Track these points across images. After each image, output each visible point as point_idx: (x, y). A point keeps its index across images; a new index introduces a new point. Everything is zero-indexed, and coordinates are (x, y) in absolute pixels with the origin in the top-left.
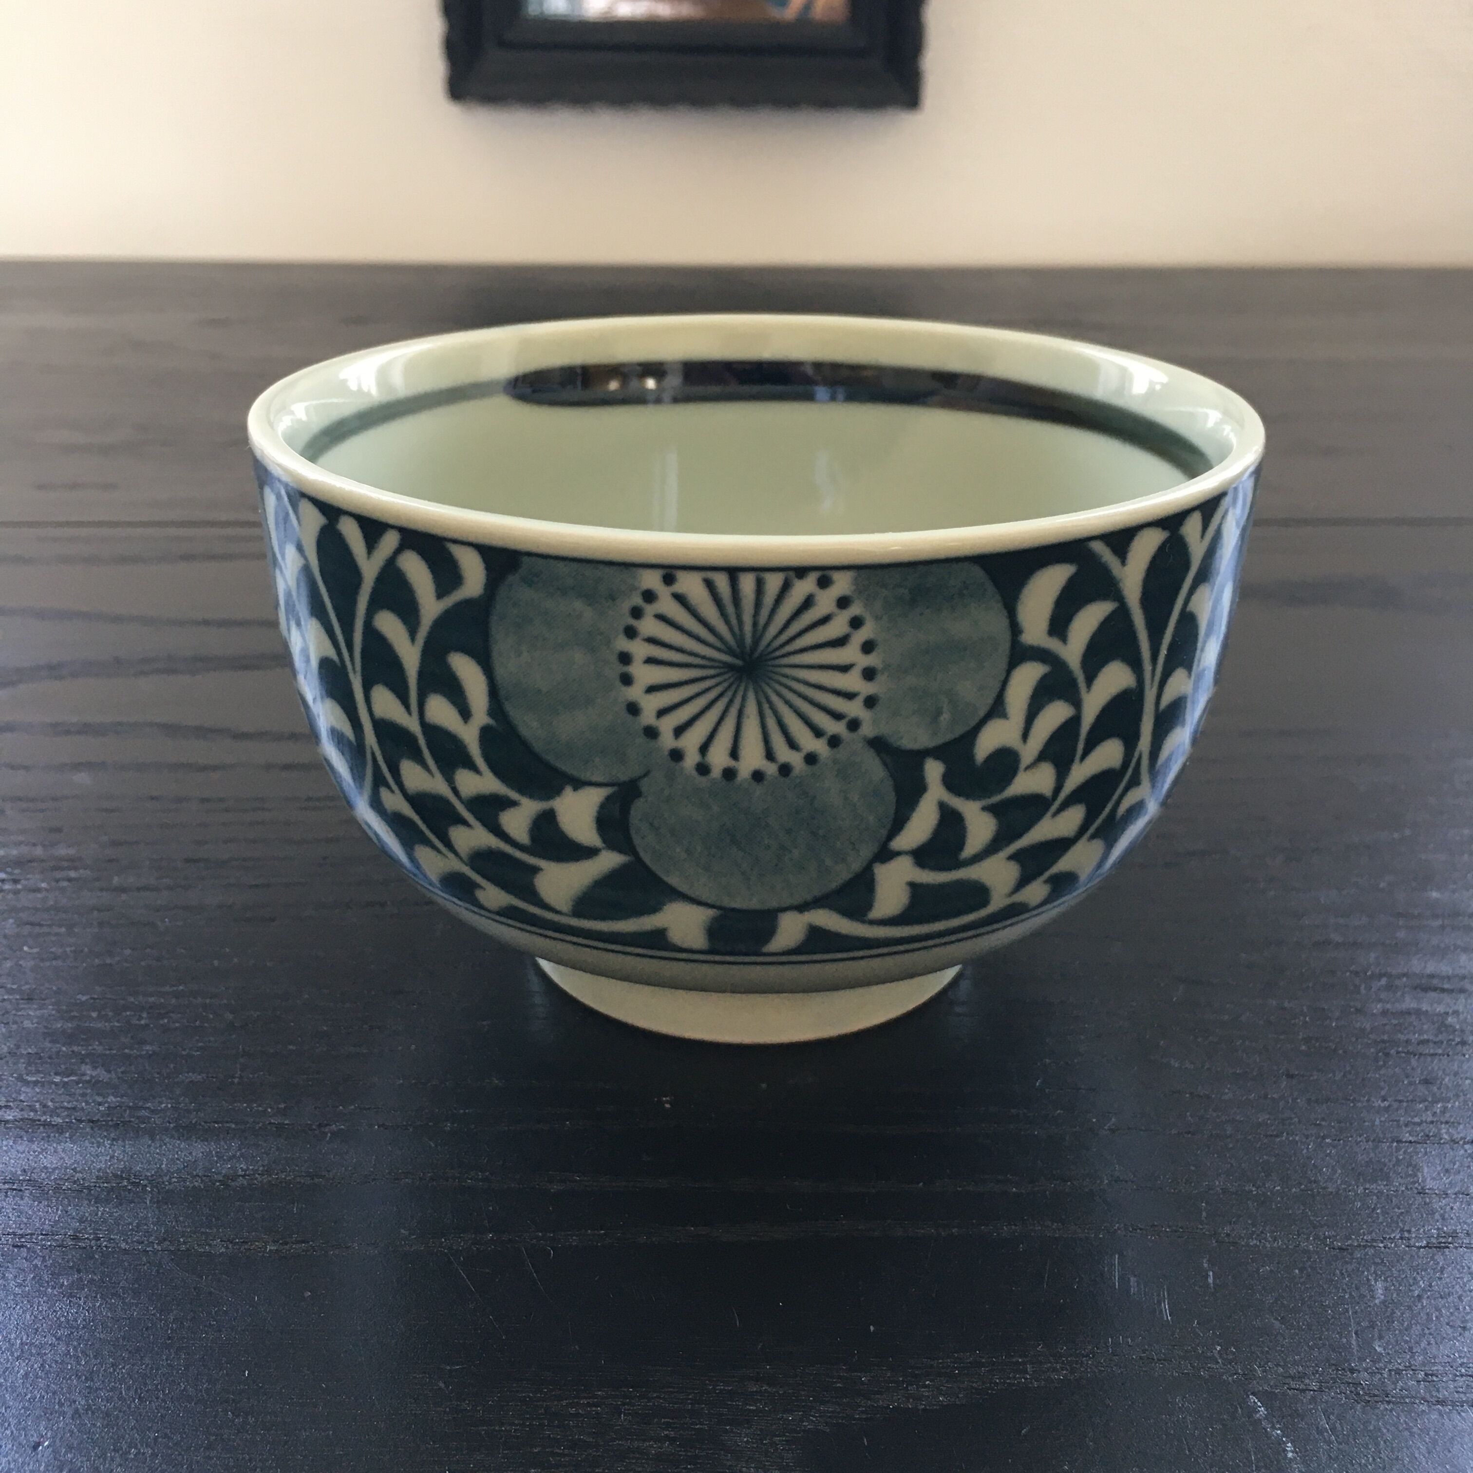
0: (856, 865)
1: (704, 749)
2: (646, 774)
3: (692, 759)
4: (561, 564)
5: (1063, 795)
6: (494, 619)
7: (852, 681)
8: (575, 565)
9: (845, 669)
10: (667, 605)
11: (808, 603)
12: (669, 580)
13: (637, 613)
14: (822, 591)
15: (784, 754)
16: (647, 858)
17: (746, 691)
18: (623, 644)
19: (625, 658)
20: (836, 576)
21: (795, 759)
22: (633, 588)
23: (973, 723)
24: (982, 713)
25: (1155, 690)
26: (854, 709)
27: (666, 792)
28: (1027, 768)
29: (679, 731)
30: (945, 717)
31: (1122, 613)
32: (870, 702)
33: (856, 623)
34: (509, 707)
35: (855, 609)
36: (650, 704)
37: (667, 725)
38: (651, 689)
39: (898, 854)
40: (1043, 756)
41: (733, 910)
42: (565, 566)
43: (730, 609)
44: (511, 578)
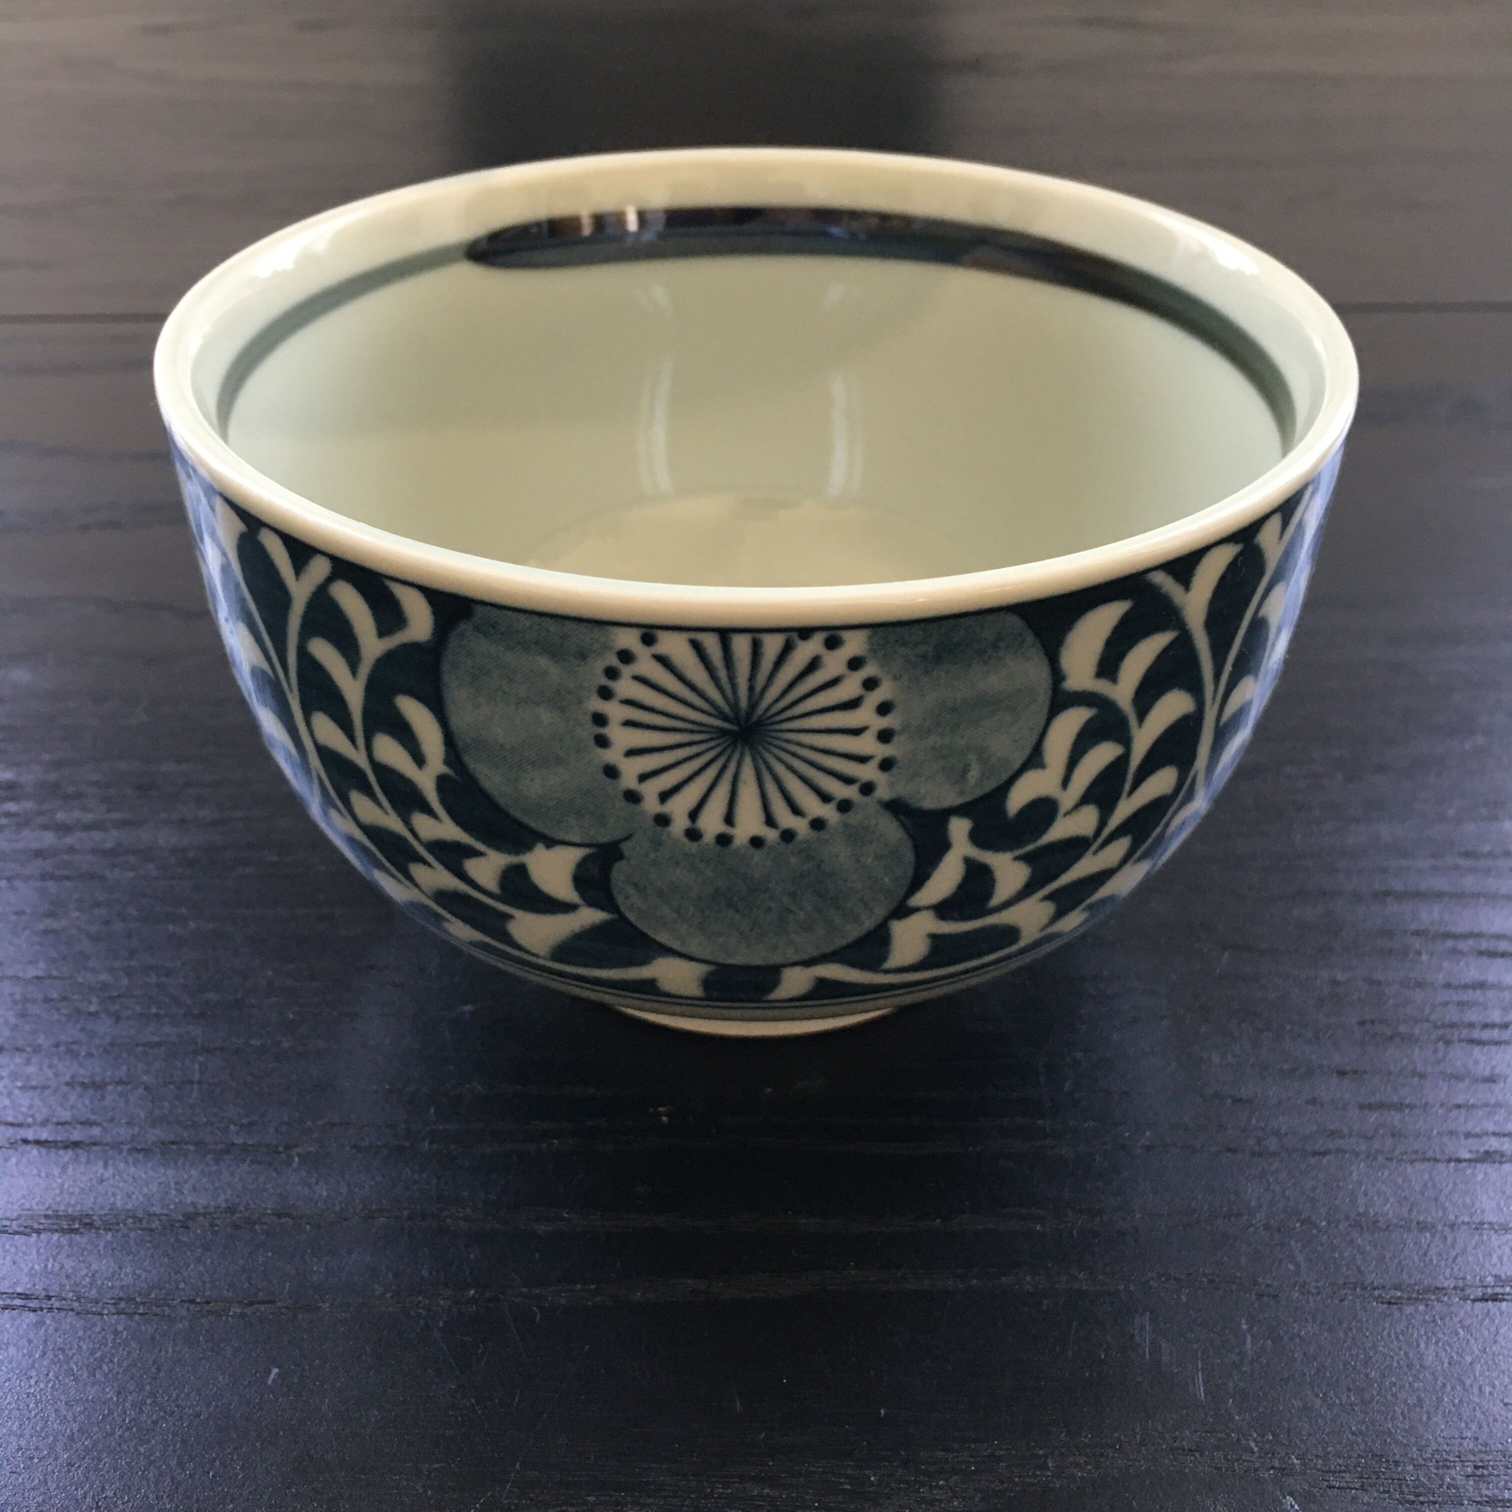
0: (869, 924)
1: (694, 815)
2: (628, 838)
3: (680, 823)
4: (522, 617)
5: (1106, 832)
6: (445, 667)
7: (867, 744)
8: (537, 619)
9: (857, 732)
10: (646, 666)
11: (814, 665)
12: (648, 639)
13: (612, 673)
14: (830, 652)
15: (786, 819)
16: (631, 917)
17: (742, 755)
18: (597, 705)
19: (600, 720)
20: (846, 635)
21: (800, 825)
22: (606, 647)
23: (1005, 777)
24: (1017, 766)
25: (1216, 707)
26: (868, 772)
27: (652, 856)
28: (1066, 814)
29: (664, 796)
30: (974, 774)
31: (1184, 640)
32: (886, 765)
33: (870, 684)
34: (467, 759)
35: (870, 670)
36: (631, 769)
37: (651, 790)
38: (632, 753)
39: (917, 910)
40: (1085, 800)
41: (729, 965)
42: (527, 619)
43: (722, 674)
44: (464, 627)
